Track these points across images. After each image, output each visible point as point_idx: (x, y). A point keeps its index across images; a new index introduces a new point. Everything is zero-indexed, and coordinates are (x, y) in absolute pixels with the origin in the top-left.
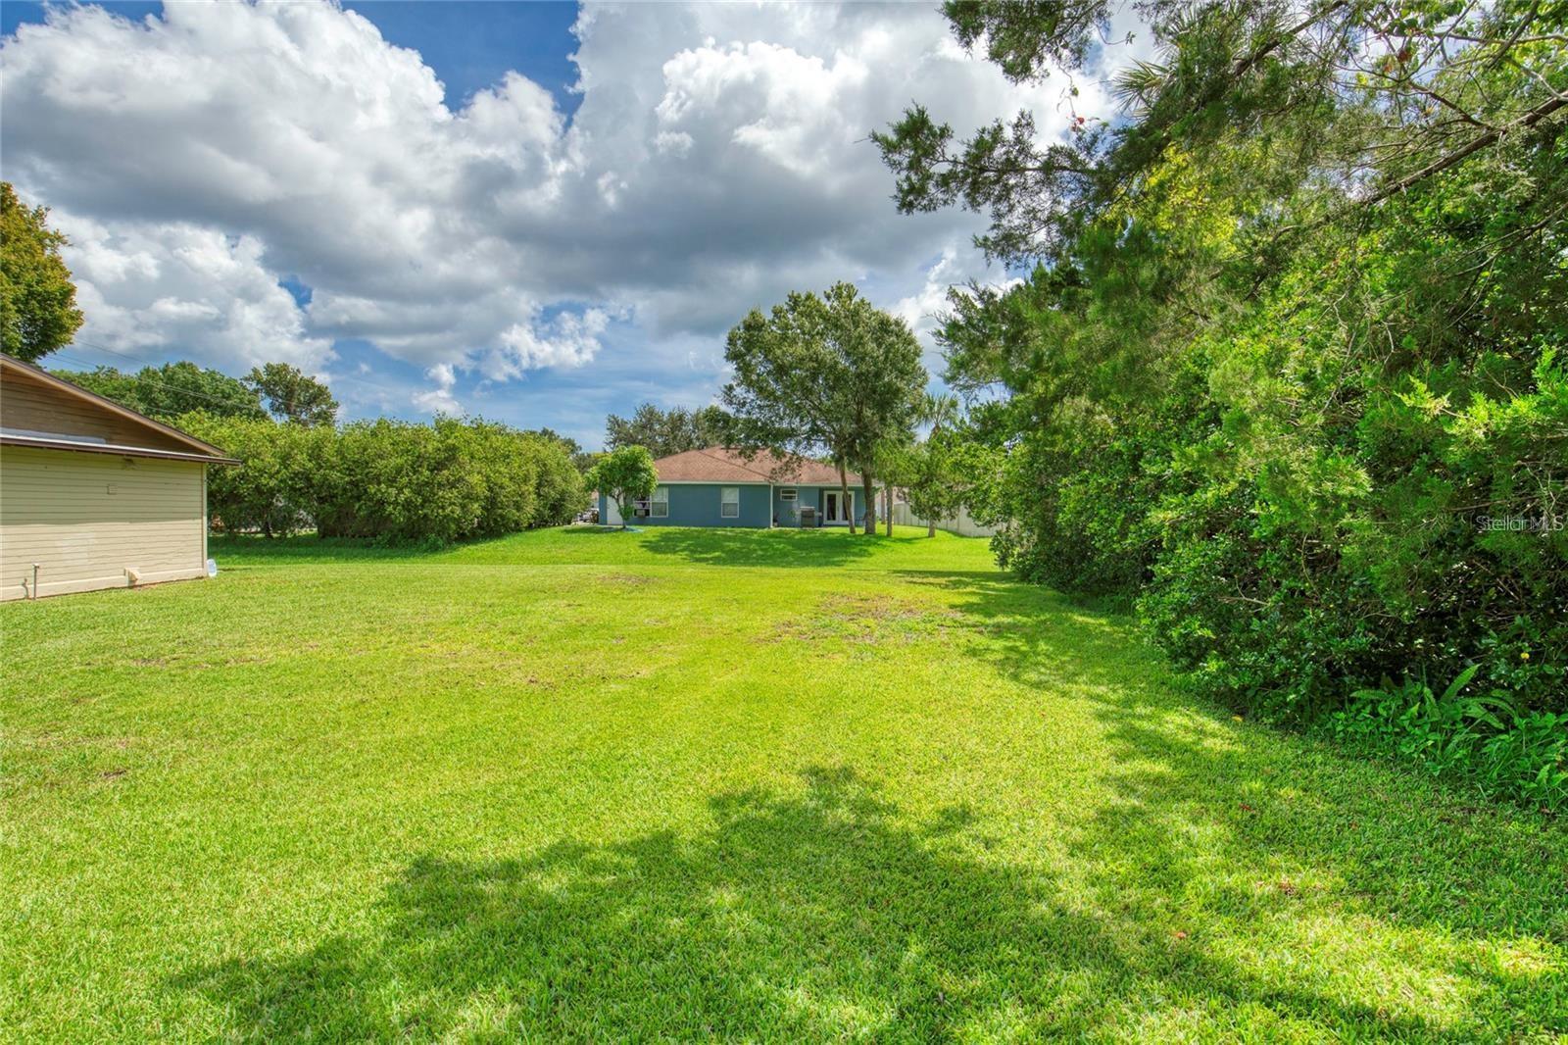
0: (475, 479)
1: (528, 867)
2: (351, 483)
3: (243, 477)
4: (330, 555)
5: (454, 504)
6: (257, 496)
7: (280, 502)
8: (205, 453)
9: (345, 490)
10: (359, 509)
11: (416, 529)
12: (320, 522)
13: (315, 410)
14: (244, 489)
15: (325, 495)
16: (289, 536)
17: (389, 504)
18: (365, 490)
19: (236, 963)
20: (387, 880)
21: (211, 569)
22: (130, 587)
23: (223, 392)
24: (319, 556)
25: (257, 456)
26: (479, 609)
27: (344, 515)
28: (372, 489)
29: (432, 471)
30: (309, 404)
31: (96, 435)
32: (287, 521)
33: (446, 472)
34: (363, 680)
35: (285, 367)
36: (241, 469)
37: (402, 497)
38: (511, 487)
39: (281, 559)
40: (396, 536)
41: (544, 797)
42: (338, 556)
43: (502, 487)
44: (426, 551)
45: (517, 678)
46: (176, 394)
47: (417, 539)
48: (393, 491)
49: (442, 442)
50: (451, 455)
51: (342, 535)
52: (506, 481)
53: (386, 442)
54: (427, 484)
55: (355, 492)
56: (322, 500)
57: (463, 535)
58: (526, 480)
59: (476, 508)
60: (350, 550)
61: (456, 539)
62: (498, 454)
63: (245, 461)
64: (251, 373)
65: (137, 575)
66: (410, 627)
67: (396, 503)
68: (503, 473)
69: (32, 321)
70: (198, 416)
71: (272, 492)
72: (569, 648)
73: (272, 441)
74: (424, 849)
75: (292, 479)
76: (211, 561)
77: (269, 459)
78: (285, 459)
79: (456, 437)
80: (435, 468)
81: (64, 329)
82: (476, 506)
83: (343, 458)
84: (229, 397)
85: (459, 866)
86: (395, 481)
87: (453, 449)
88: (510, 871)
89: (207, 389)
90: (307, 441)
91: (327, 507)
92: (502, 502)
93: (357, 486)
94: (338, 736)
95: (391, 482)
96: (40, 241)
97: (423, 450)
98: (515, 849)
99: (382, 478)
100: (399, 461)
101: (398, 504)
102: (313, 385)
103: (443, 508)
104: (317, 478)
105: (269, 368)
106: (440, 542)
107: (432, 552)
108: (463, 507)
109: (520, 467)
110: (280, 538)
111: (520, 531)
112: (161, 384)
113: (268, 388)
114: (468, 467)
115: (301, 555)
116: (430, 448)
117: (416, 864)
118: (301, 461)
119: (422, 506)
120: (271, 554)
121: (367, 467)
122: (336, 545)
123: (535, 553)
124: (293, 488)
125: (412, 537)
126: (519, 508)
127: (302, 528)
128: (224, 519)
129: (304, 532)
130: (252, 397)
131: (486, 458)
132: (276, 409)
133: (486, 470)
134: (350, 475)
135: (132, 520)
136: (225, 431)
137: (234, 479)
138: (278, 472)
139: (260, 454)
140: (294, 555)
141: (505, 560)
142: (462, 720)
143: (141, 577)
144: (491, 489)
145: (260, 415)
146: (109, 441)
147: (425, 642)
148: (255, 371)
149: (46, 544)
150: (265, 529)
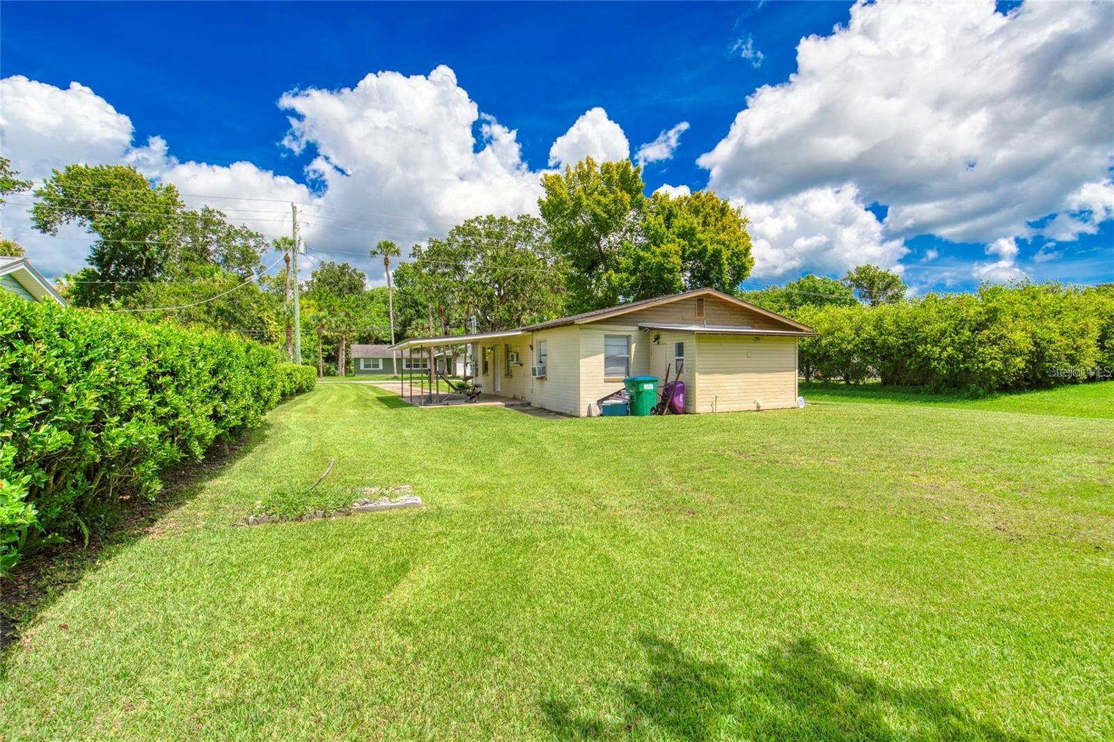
0: (1018, 336)
1: (885, 695)
2: (904, 344)
3: (832, 344)
4: (888, 398)
5: (995, 359)
6: (840, 356)
7: (856, 360)
8: (802, 330)
9: (899, 350)
10: (911, 363)
11: (958, 380)
12: (882, 375)
13: (890, 293)
14: (833, 352)
15: (886, 353)
16: (861, 383)
17: (934, 360)
18: (915, 349)
19: (671, 645)
20: (776, 643)
21: (801, 402)
22: (757, 411)
23: (830, 290)
24: (879, 398)
25: (840, 329)
26: (987, 452)
27: (899, 368)
28: (920, 349)
29: (973, 331)
30: (885, 290)
31: (747, 325)
32: (861, 372)
33: (986, 332)
34: (849, 492)
35: (868, 267)
36: (830, 339)
37: (945, 354)
38: (1063, 341)
39: (855, 399)
40: (941, 385)
41: (943, 640)
42: (894, 398)
43: (1050, 342)
44: (966, 398)
45: (987, 521)
46: (804, 295)
47: (959, 388)
48: (937, 350)
49: (982, 306)
50: (993, 316)
51: (898, 383)
52: (1056, 336)
53: (933, 312)
54: (968, 342)
55: (907, 351)
56: (883, 358)
57: (1006, 385)
58: (1083, 333)
59: (1019, 362)
60: (903, 395)
61: (998, 390)
62: (1047, 311)
63: (833, 334)
64: (847, 275)
65: (761, 404)
66: (910, 459)
67: (940, 359)
68: (1051, 330)
69: (734, 267)
70: (807, 308)
71: (850, 354)
72: (1070, 506)
73: (850, 319)
74: (815, 634)
75: (862, 344)
76: (801, 398)
77: (847, 331)
78: (858, 330)
79: (997, 301)
80: (976, 329)
81: (746, 269)
82: (1019, 359)
83: (898, 326)
84: (832, 293)
85: (831, 661)
86: (940, 342)
87: (995, 311)
88: (867, 689)
89: (820, 290)
90: (873, 316)
91: (887, 363)
92: (1051, 356)
93: (909, 347)
94: (809, 527)
95: (936, 342)
96: (739, 224)
97: (964, 315)
98: (882, 671)
99: (929, 340)
100: (944, 325)
101: (942, 360)
102: (888, 276)
103: (983, 362)
104: (879, 342)
105: (858, 270)
106: (981, 391)
107: (972, 399)
108: (1005, 361)
109: (1075, 321)
110: (854, 385)
111: (1077, 383)
112: (797, 291)
113: (857, 283)
114: (1010, 326)
115: (868, 397)
116: (972, 312)
117: (802, 642)
118: (869, 331)
119: (964, 361)
120: (847, 395)
121: (916, 332)
122: (893, 391)
123: (1092, 405)
124: (863, 351)
125: (955, 386)
126: (1072, 360)
127: (869, 377)
128: (822, 372)
129: (871, 381)
130: (848, 291)
131: (1033, 316)
132: (863, 297)
133: (1031, 327)
134: (903, 338)
135: (759, 372)
136: (822, 315)
137: (826, 346)
138: (853, 339)
139: (842, 328)
140: (863, 396)
141: (1051, 410)
142: (908, 545)
143: (763, 406)
144: (1036, 344)
145: (853, 303)
146: (753, 327)
147: (916, 473)
148: (849, 273)
149: (721, 384)
150: (847, 378)
